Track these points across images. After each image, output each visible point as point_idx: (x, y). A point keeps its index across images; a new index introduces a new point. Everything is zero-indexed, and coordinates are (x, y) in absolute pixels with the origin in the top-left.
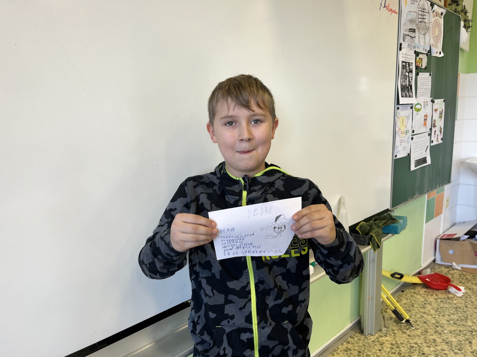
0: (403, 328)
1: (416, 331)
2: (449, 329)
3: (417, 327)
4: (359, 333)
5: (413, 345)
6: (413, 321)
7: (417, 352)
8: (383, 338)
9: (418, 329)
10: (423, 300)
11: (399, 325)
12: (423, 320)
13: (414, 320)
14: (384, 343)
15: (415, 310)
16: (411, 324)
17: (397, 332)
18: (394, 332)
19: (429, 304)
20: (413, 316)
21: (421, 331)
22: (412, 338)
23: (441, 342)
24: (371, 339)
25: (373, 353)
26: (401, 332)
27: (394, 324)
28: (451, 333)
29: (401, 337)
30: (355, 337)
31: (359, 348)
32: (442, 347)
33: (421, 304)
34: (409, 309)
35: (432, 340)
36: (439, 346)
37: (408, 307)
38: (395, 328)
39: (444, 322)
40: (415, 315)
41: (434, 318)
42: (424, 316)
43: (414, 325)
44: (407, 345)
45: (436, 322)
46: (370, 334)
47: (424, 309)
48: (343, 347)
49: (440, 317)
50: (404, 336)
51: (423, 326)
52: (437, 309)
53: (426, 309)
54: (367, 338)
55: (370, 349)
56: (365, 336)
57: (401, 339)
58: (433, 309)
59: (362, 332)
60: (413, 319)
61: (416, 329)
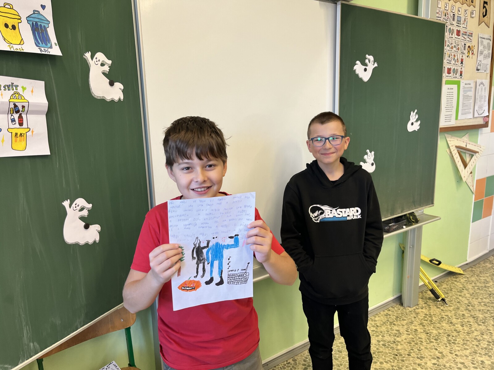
0: (438, 305)
1: (449, 307)
2: (479, 308)
3: (451, 305)
4: (399, 305)
5: (444, 316)
6: (448, 301)
7: (446, 321)
8: (419, 310)
9: (451, 306)
10: (461, 286)
11: (435, 302)
12: (457, 301)
13: (450, 300)
14: (419, 313)
15: (452, 293)
16: (446, 302)
17: (433, 307)
18: (430, 306)
19: (466, 289)
20: (450, 297)
21: (453, 308)
22: (445, 312)
23: (469, 317)
24: (409, 310)
25: (408, 318)
26: (436, 307)
27: (432, 302)
28: (479, 311)
29: (435, 311)
30: (395, 307)
31: (398, 314)
32: (468, 320)
33: (459, 289)
34: (447, 292)
35: (461, 315)
36: (466, 319)
37: (447, 291)
38: (431, 304)
39: (476, 303)
40: (451, 297)
41: (467, 299)
42: (459, 298)
43: (449, 304)
44: (438, 316)
45: (468, 303)
46: (408, 306)
47: (461, 293)
48: (384, 313)
49: (473, 299)
50: (437, 310)
51: (456, 305)
52: (472, 294)
53: (463, 293)
54: (406, 309)
55: (406, 316)
56: (404, 307)
57: (435, 312)
58: (468, 293)
59: (402, 304)
60: (448, 299)
61: (449, 306)
